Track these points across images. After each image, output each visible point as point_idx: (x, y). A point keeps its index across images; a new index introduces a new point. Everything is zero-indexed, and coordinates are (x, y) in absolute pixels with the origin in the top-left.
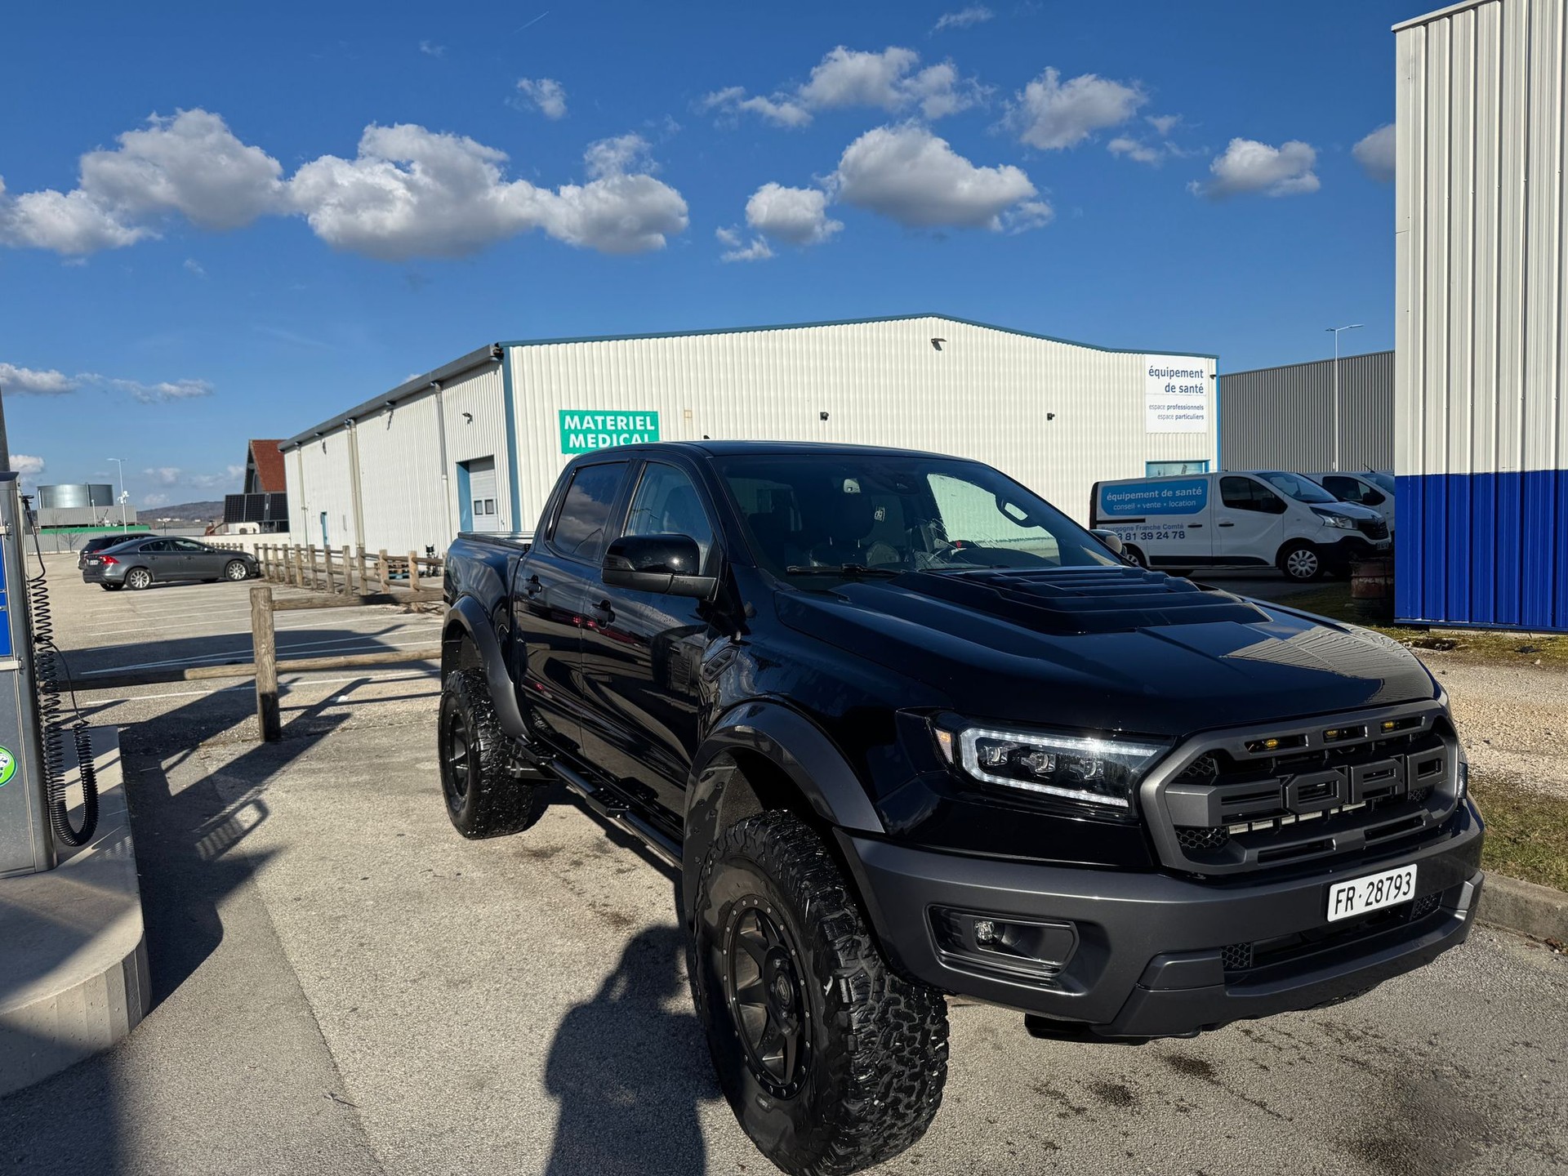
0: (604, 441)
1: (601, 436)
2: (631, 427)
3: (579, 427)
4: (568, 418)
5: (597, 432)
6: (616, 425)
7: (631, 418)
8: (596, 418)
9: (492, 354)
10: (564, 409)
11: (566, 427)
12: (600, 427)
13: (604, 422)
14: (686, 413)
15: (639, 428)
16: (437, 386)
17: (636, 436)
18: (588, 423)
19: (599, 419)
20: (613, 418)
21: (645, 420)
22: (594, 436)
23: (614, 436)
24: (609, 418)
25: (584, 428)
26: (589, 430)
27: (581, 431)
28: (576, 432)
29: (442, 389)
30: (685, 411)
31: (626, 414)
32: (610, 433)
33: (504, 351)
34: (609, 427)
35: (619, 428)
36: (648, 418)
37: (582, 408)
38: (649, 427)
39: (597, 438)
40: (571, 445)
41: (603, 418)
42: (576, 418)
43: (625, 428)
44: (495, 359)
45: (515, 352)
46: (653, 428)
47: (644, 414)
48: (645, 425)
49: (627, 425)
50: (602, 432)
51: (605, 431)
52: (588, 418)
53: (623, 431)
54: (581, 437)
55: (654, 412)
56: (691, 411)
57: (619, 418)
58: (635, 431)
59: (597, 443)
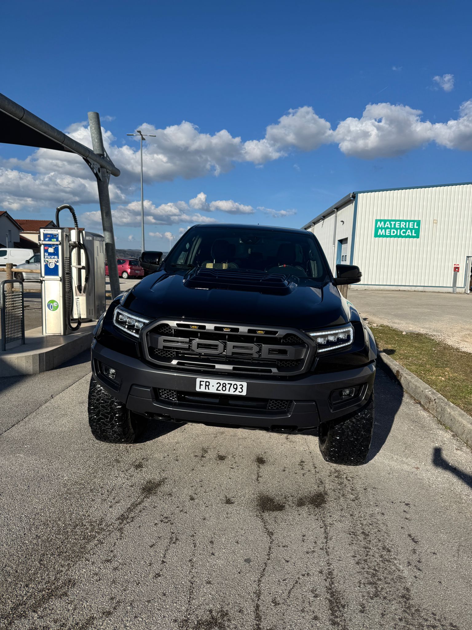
0: (394, 232)
1: (392, 230)
2: (407, 227)
3: (383, 227)
4: (379, 223)
5: (391, 228)
6: (400, 226)
7: (407, 223)
8: (391, 222)
9: (351, 197)
10: (378, 219)
11: (378, 226)
12: (393, 226)
13: (395, 224)
14: (435, 221)
15: (410, 227)
16: (336, 210)
17: (409, 231)
18: (388, 225)
19: (393, 223)
20: (399, 223)
21: (414, 224)
22: (389, 230)
23: (399, 230)
24: (397, 223)
25: (385, 227)
26: (388, 228)
27: (384, 228)
28: (382, 229)
29: (337, 211)
30: (434, 220)
31: (405, 221)
32: (397, 229)
33: (356, 195)
34: (397, 227)
35: (401, 227)
36: (416, 223)
37: (386, 218)
38: (415, 227)
39: (390, 231)
40: (379, 234)
41: (394, 222)
42: (382, 223)
43: (404, 227)
44: (352, 199)
45: (360, 196)
46: (417, 227)
47: (414, 221)
48: (414, 226)
49: (405, 226)
50: (393, 229)
51: (395, 228)
52: (388, 223)
53: (403, 228)
54: (383, 230)
55: (418, 220)
56: (437, 220)
57: (402, 223)
58: (409, 228)
59: (390, 233)
